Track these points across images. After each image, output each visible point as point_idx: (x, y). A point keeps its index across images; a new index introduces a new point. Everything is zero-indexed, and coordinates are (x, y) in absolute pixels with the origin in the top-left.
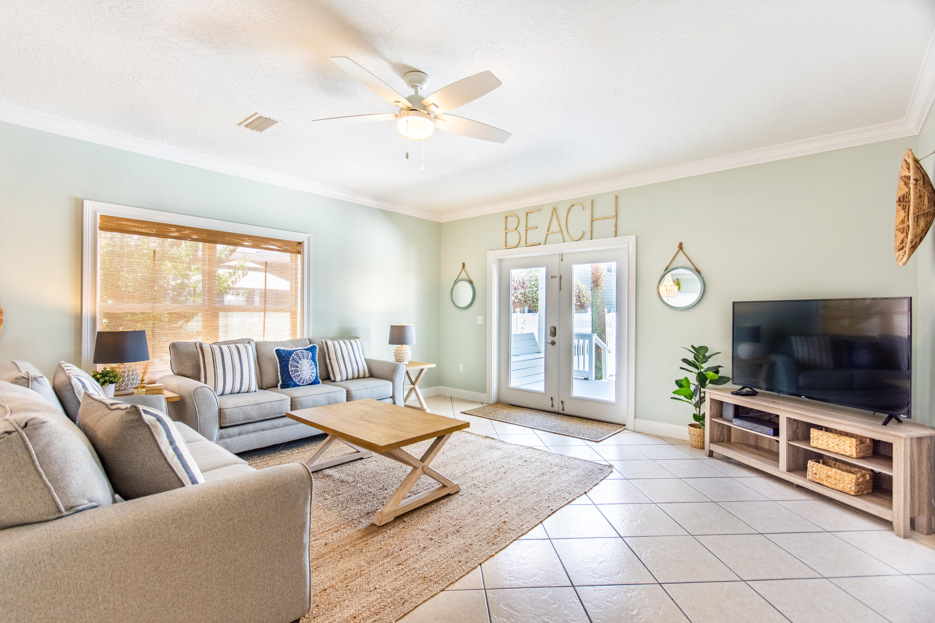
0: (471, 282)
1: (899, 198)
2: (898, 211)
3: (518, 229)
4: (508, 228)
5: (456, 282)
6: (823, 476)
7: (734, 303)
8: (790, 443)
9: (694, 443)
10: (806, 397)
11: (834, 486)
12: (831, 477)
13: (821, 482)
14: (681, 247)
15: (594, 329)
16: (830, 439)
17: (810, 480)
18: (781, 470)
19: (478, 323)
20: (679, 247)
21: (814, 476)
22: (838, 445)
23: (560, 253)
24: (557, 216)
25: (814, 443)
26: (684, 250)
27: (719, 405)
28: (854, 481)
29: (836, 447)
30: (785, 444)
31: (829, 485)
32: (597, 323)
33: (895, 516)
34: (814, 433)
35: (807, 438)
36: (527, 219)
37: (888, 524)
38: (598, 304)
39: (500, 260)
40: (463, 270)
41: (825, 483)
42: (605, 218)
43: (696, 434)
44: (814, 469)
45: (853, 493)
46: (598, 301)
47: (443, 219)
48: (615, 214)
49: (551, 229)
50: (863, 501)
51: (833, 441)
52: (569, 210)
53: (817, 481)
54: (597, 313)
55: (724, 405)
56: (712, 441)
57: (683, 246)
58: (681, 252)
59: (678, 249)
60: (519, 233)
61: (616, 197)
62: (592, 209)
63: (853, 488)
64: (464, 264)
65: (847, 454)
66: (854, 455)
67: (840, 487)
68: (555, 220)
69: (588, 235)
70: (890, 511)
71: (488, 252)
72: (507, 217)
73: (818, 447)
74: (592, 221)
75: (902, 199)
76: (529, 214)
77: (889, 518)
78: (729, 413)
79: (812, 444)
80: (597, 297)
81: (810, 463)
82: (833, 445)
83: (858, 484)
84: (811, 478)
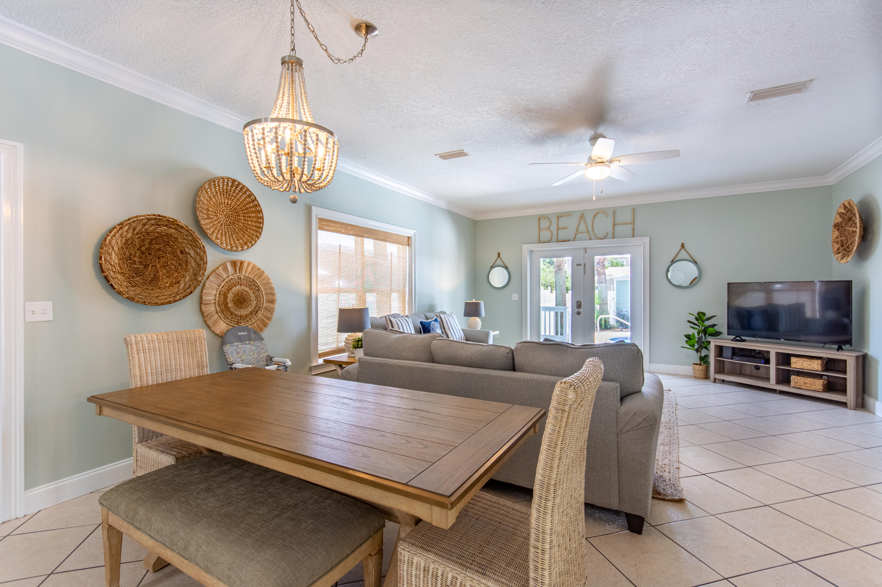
0: (506, 268)
1: (835, 224)
2: (833, 231)
3: (550, 228)
4: (541, 227)
5: (492, 267)
6: (802, 384)
7: (728, 284)
8: (778, 367)
9: (699, 375)
10: (784, 340)
11: (809, 388)
12: (807, 383)
13: (801, 387)
14: (683, 246)
15: (558, 303)
16: (805, 362)
17: (793, 387)
18: (772, 384)
19: (513, 299)
20: (681, 246)
21: (796, 384)
22: (809, 365)
23: (585, 247)
24: (584, 220)
25: (793, 365)
26: (685, 248)
27: (720, 350)
28: (822, 383)
29: (808, 366)
30: (775, 368)
31: (806, 388)
32: (560, 299)
33: (849, 399)
34: (793, 360)
35: (789, 364)
36: (558, 221)
37: (844, 404)
38: (561, 284)
39: (531, 251)
40: (499, 259)
41: (803, 387)
42: (625, 224)
43: (700, 369)
44: (796, 380)
45: (821, 391)
46: (561, 281)
47: (478, 218)
48: (633, 221)
49: (579, 230)
50: (828, 394)
51: (806, 363)
52: (595, 216)
53: (798, 387)
54: (561, 291)
55: (724, 349)
56: (715, 373)
57: (684, 245)
58: (683, 250)
59: (680, 247)
60: (551, 231)
61: (633, 209)
62: (614, 217)
63: (821, 388)
64: (499, 254)
65: (815, 369)
66: (820, 369)
67: (813, 388)
68: (582, 223)
69: (610, 235)
70: (845, 397)
71: (523, 245)
72: (540, 219)
73: (797, 367)
74: (614, 225)
75: (837, 225)
76: (560, 218)
77: (844, 401)
78: (729, 353)
79: (792, 366)
80: (560, 278)
81: (793, 377)
82: (806, 365)
83: (823, 385)
84: (793, 385)
